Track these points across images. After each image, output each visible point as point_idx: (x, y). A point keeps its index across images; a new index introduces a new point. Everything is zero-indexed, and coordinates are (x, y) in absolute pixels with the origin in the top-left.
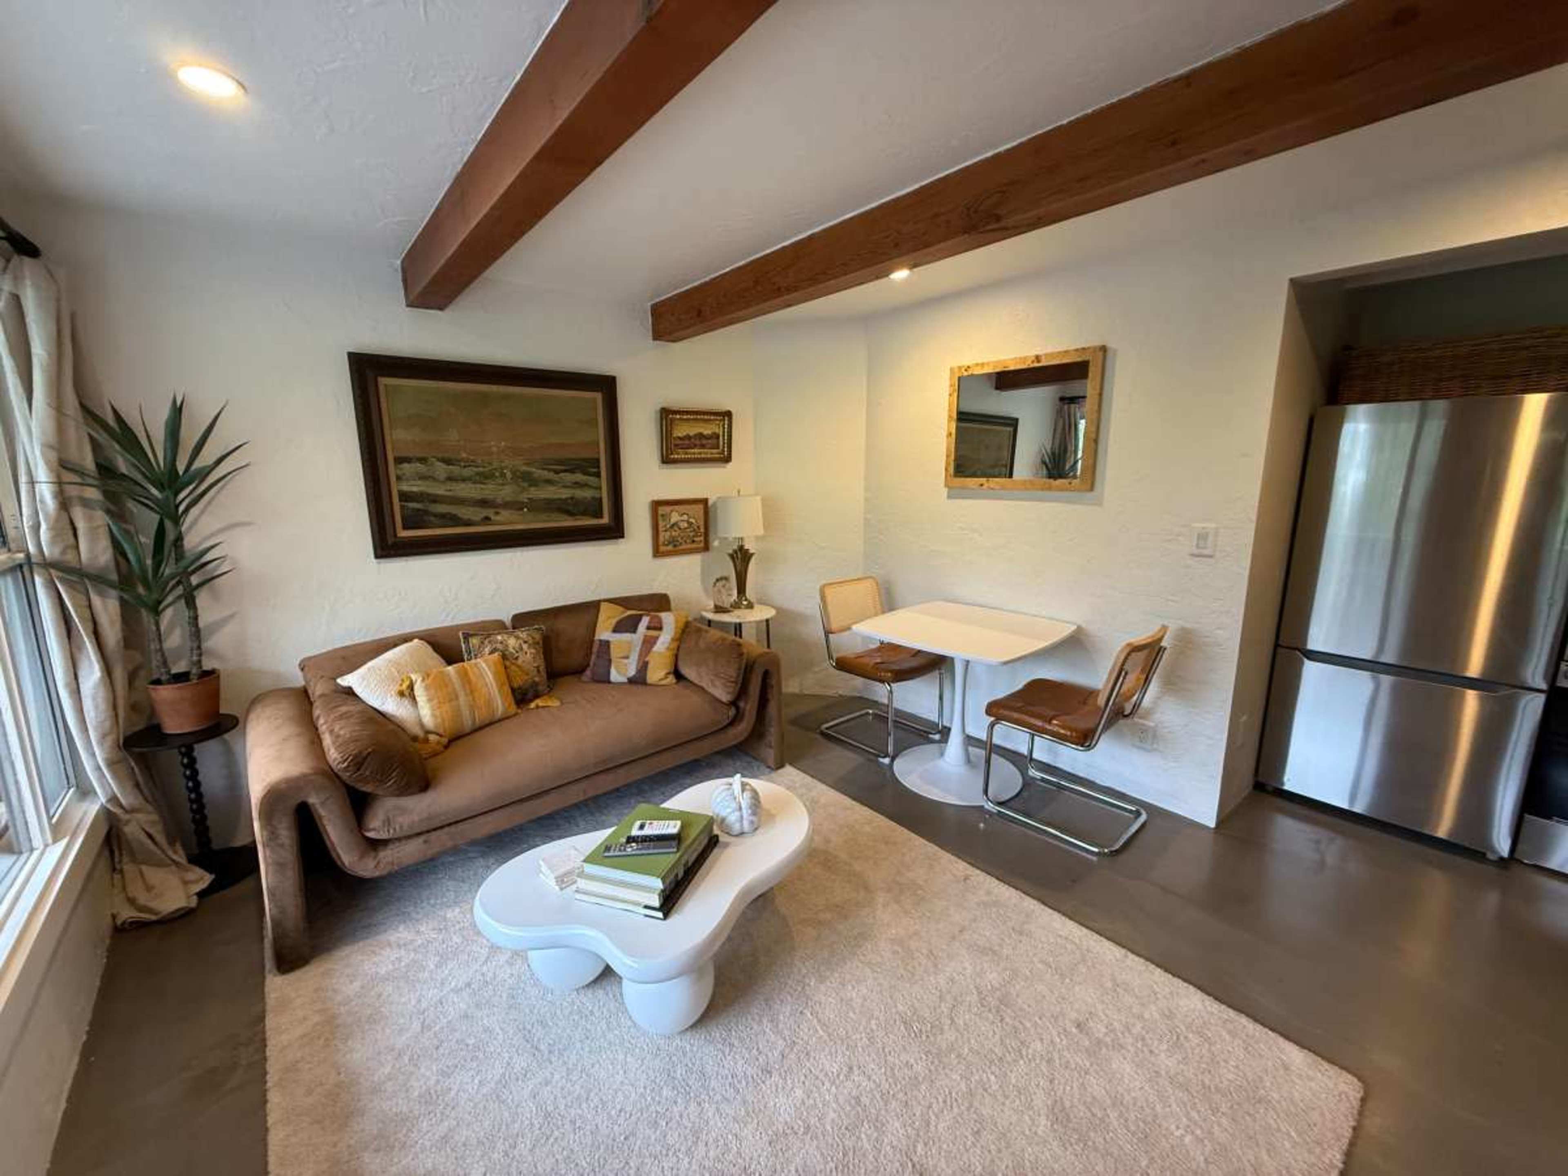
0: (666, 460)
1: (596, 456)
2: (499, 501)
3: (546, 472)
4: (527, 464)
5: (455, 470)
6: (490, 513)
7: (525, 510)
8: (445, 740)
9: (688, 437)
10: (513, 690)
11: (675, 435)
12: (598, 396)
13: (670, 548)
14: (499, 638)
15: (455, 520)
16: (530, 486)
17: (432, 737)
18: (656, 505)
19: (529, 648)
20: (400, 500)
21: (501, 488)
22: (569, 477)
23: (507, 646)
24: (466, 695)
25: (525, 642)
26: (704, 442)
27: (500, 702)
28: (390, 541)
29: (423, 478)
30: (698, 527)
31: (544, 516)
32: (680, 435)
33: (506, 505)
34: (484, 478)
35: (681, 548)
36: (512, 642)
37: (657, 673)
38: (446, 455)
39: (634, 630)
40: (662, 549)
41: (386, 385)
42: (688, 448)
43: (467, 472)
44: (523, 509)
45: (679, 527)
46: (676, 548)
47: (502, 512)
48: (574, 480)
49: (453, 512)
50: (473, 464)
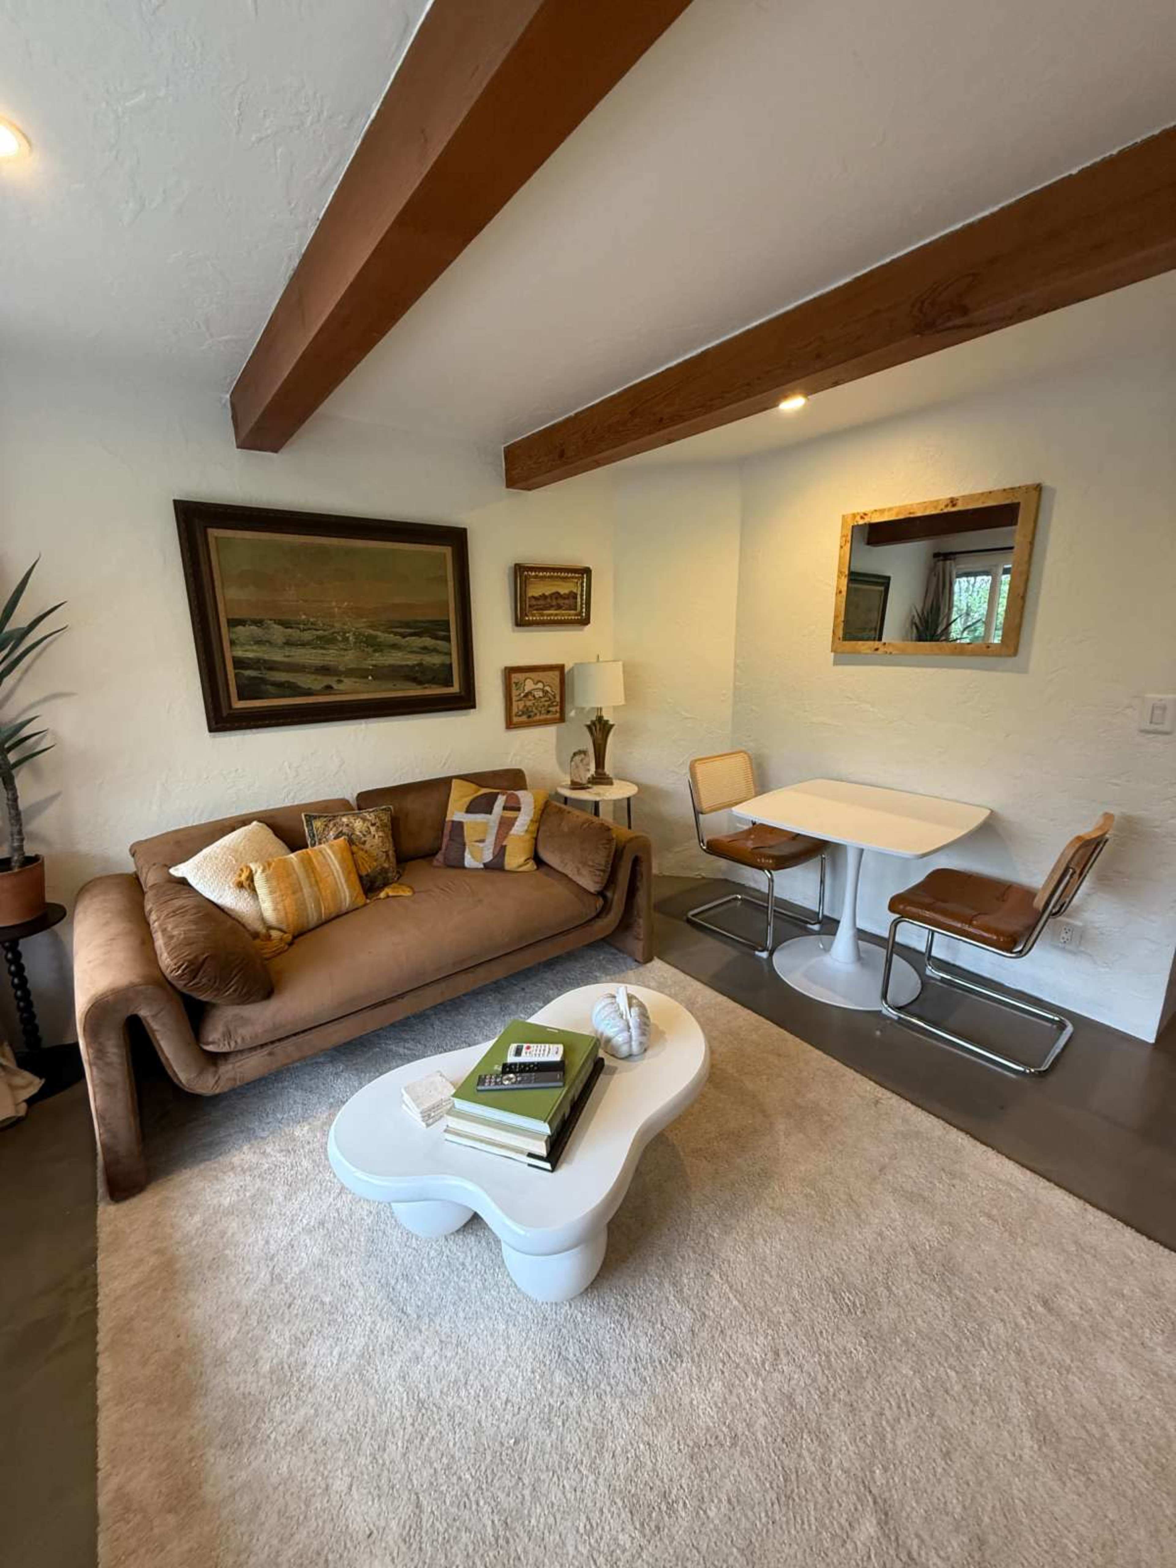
0: (520, 622)
1: (446, 618)
2: (341, 668)
3: (392, 635)
4: (371, 627)
5: (294, 633)
6: (331, 681)
7: (370, 678)
8: (288, 937)
9: (544, 597)
10: (360, 877)
11: (530, 594)
12: (447, 551)
13: (524, 718)
14: (345, 820)
15: (295, 690)
16: (375, 651)
17: (275, 934)
18: (509, 672)
19: (377, 831)
20: (235, 668)
21: (342, 653)
22: (417, 642)
23: (353, 829)
24: (311, 886)
25: (373, 825)
26: (561, 602)
27: (347, 894)
28: (225, 713)
29: (259, 642)
30: (554, 697)
31: (390, 685)
32: (536, 595)
33: (350, 673)
34: (326, 641)
35: (536, 718)
36: (358, 824)
37: (516, 859)
38: (284, 618)
39: (489, 811)
40: (515, 719)
41: (216, 538)
42: (542, 609)
43: (307, 636)
44: (367, 677)
45: (534, 696)
46: (531, 719)
47: (345, 680)
48: (422, 645)
49: (292, 680)
50: (313, 627)
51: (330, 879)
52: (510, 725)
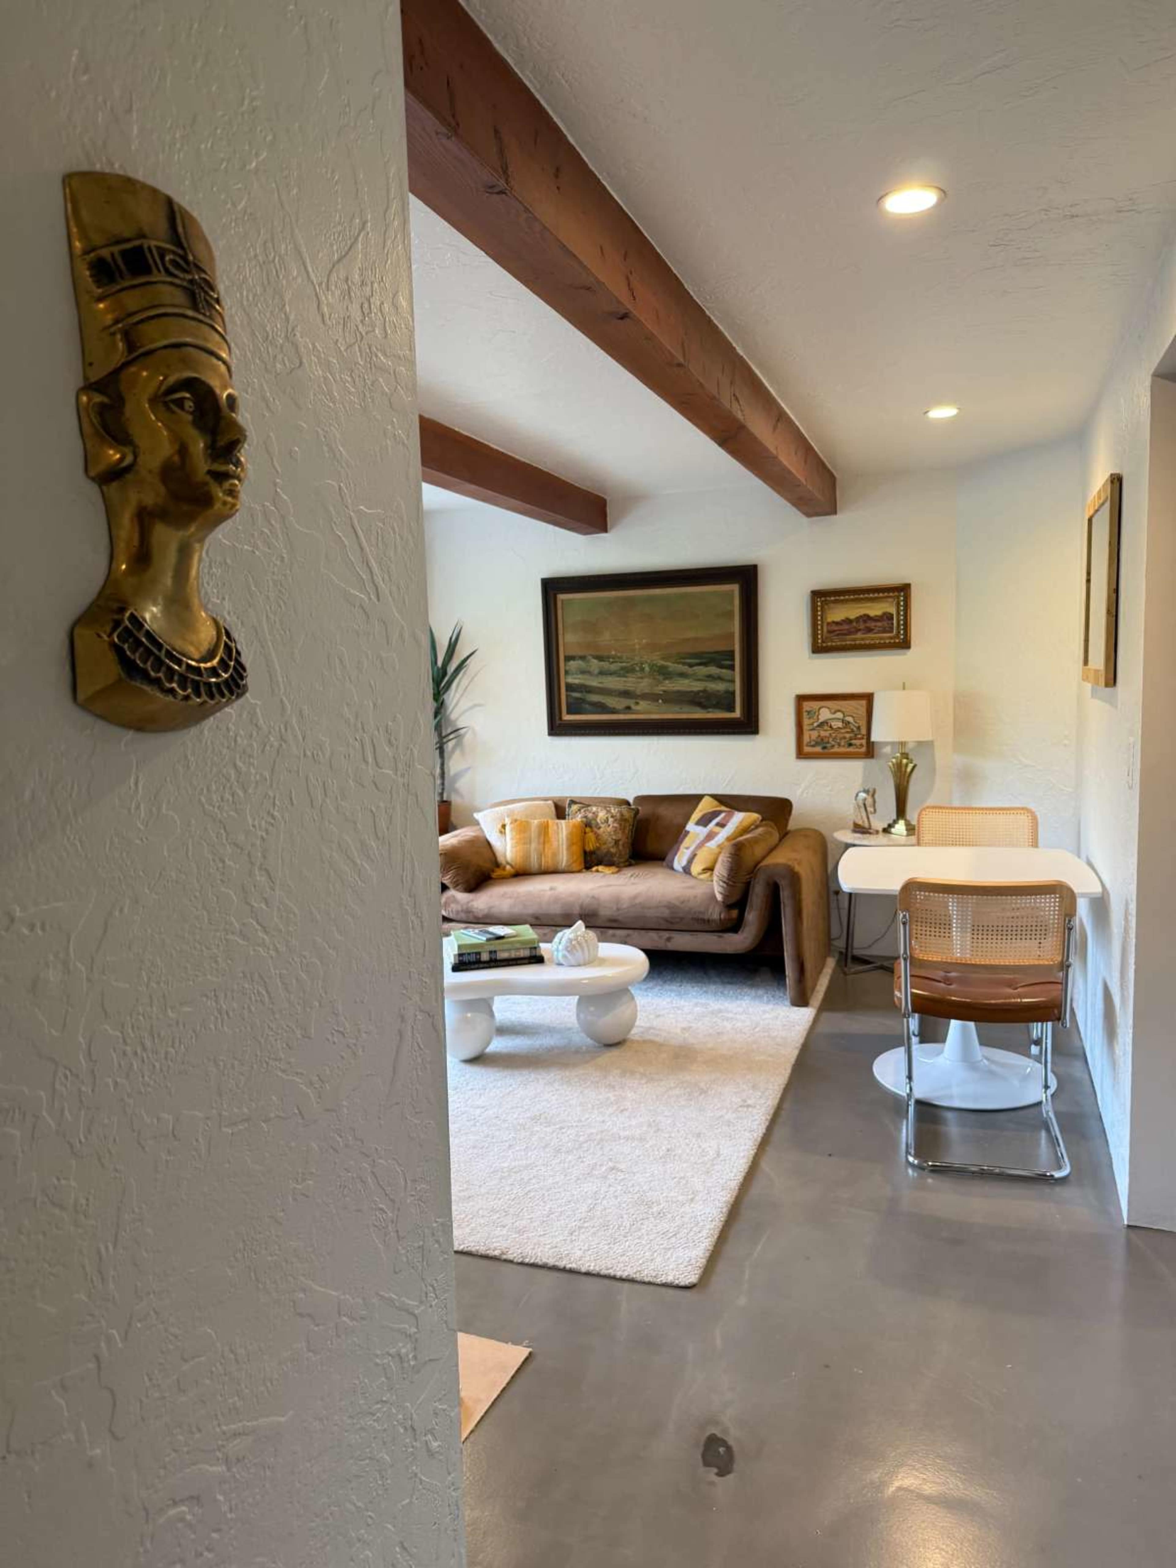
0: (818, 648)
1: (731, 649)
2: (638, 692)
3: (680, 666)
4: (663, 659)
5: (605, 665)
6: (630, 702)
7: (660, 701)
9: (848, 621)
10: (585, 852)
11: (829, 620)
12: (735, 588)
13: (818, 749)
14: (594, 809)
15: (602, 708)
16: (665, 679)
18: (801, 699)
19: (613, 822)
20: (567, 690)
21: (640, 680)
22: (703, 670)
23: (597, 816)
24: (539, 843)
25: (612, 817)
26: (872, 624)
27: (565, 858)
28: (558, 722)
29: (583, 672)
30: (859, 728)
31: (677, 708)
32: (838, 619)
33: (644, 697)
34: (627, 671)
35: (832, 750)
36: (602, 815)
37: (698, 867)
39: (708, 824)
40: (807, 749)
41: (562, 601)
42: (846, 635)
43: (614, 667)
44: (658, 701)
45: (831, 727)
46: (826, 751)
47: (641, 703)
48: (708, 673)
49: (603, 701)
50: (619, 659)
51: (555, 844)
52: (801, 754)
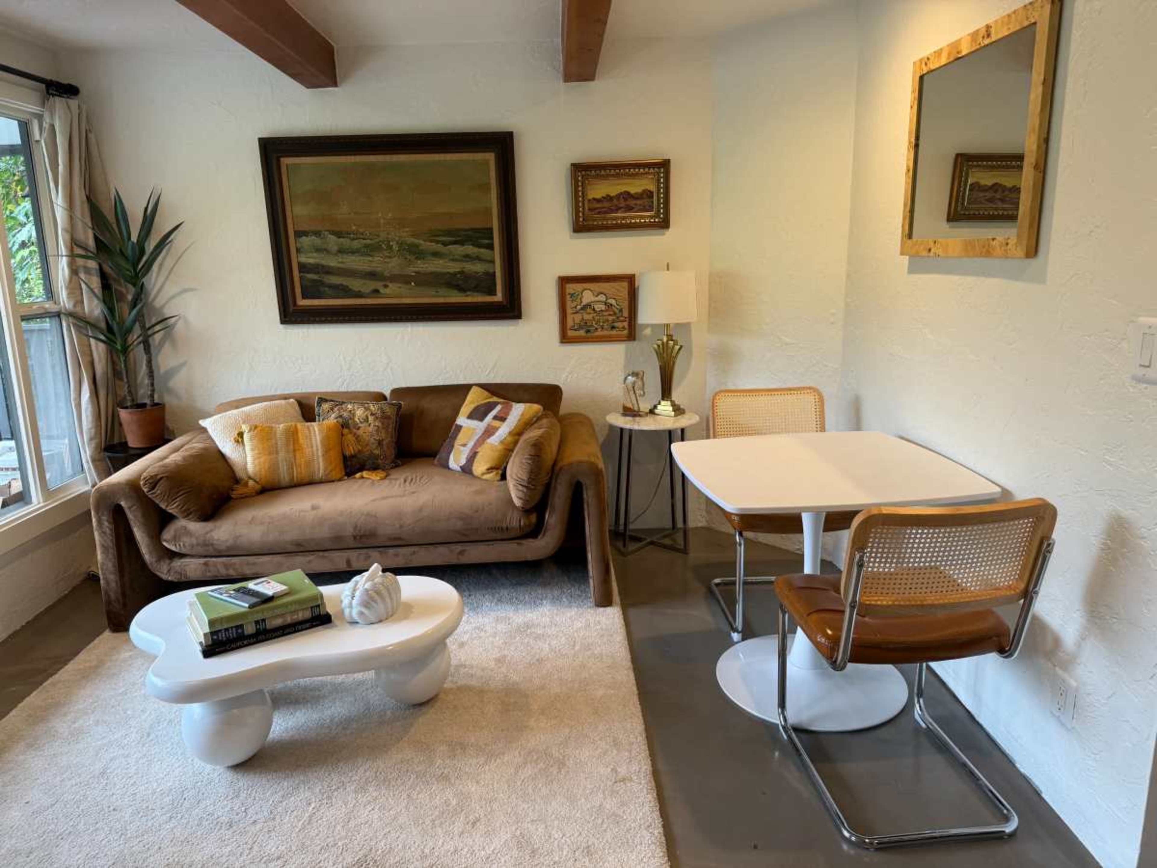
0: (581, 228)
1: (488, 226)
2: (387, 274)
3: (433, 244)
4: (415, 236)
5: (345, 242)
6: (378, 285)
7: (413, 284)
8: (258, 487)
9: (609, 198)
10: (343, 456)
11: (590, 197)
12: (490, 157)
13: (582, 333)
14: (350, 407)
15: (346, 292)
16: (417, 258)
17: (251, 483)
18: (564, 281)
19: (375, 420)
20: (300, 272)
21: (387, 260)
22: (459, 250)
23: (354, 415)
24: (288, 452)
25: (372, 414)
26: (632, 203)
27: (323, 465)
28: (291, 308)
29: (318, 250)
30: (621, 311)
31: (432, 292)
32: (598, 196)
33: (394, 278)
34: (371, 250)
35: (597, 334)
36: (360, 413)
37: (479, 468)
38: (337, 229)
39: (481, 420)
40: (570, 333)
41: (287, 166)
42: (606, 212)
43: (356, 244)
44: (410, 283)
45: (594, 310)
46: (589, 334)
47: (390, 285)
48: (463, 253)
49: (345, 283)
50: (362, 236)
51: (308, 451)
52: (565, 338)
